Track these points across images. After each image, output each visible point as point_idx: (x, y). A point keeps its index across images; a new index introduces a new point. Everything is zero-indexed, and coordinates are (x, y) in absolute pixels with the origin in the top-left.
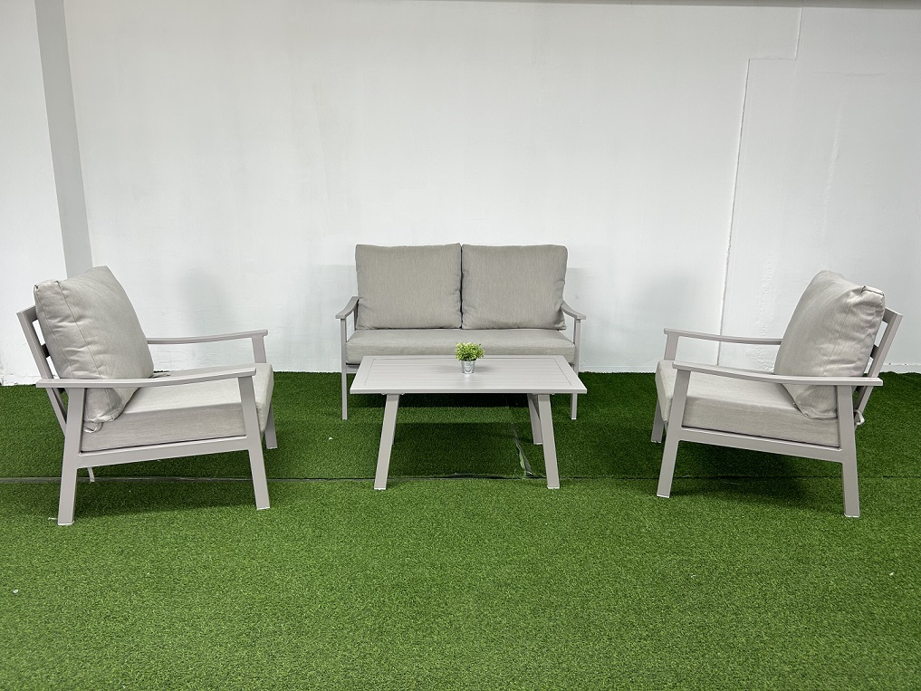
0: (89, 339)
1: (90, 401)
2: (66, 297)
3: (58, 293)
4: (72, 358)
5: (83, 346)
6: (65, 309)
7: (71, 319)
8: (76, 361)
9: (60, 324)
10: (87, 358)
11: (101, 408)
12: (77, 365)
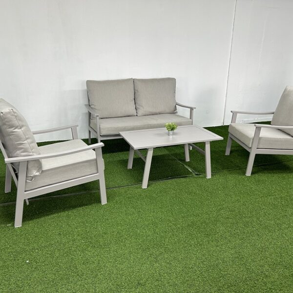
0: (27, 137)
1: (29, 167)
2: (16, 117)
3: (13, 115)
4: (20, 147)
5: (25, 141)
6: (16, 123)
7: (19, 127)
8: (22, 148)
9: (14, 131)
10: (27, 146)
11: (35, 169)
12: (22, 150)
